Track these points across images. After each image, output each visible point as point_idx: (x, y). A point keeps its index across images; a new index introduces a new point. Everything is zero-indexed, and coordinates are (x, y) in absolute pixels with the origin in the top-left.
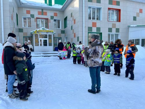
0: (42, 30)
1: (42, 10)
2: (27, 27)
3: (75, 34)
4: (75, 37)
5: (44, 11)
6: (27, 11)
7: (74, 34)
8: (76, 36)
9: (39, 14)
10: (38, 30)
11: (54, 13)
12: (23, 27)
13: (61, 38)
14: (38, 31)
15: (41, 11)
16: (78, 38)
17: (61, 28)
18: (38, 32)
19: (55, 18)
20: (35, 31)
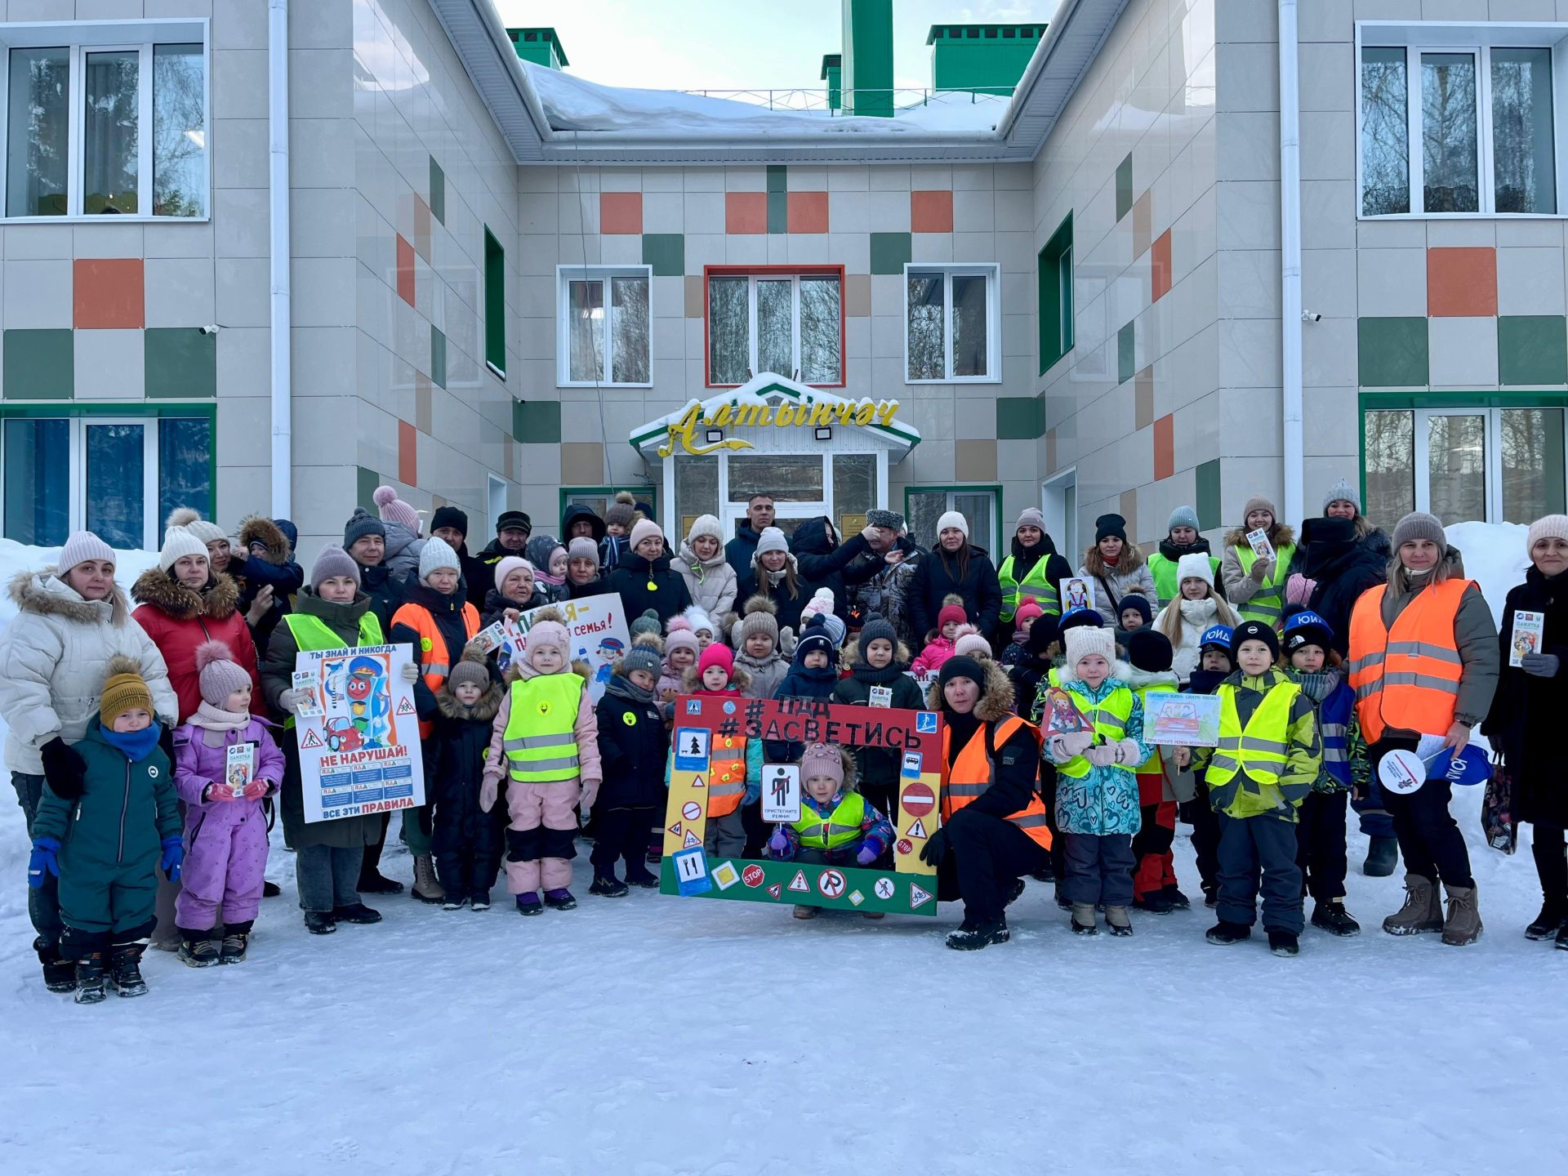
0: (762, 401)
1: (777, 172)
2: (608, 381)
3: (1164, 431)
4: (1164, 466)
5: (795, 183)
6: (606, 198)
7: (1149, 432)
8: (1186, 461)
9: (735, 225)
10: (714, 404)
11: (917, 197)
12: (565, 380)
13: (998, 491)
14: (709, 414)
15: (758, 184)
16: (1208, 476)
17: (993, 373)
18: (712, 430)
19: (928, 252)
20: (674, 418)
